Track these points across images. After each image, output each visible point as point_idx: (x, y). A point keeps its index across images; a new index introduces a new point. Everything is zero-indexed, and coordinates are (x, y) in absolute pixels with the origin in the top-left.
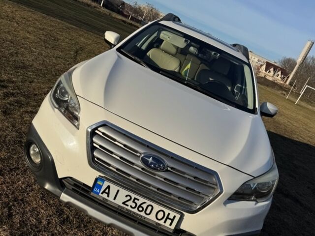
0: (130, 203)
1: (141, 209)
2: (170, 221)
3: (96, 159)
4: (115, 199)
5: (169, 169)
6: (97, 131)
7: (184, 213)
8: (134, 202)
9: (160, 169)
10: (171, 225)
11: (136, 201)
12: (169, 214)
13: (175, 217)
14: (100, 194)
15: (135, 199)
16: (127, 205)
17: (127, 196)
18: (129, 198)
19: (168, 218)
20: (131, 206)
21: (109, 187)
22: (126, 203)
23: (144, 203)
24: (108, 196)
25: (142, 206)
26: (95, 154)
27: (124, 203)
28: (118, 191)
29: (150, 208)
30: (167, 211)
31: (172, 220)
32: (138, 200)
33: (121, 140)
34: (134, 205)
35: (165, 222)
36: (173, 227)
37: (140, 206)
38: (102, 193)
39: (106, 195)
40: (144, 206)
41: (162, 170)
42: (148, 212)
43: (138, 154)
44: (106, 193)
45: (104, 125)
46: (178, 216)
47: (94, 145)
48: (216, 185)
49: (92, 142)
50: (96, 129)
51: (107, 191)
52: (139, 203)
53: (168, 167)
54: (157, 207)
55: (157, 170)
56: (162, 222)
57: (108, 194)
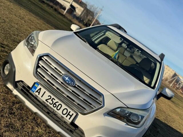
0: (50, 101)
1: (55, 106)
2: (70, 116)
3: (38, 73)
4: (42, 97)
5: (76, 86)
6: (42, 58)
7: (79, 113)
8: (52, 100)
9: (71, 84)
10: (69, 119)
11: (53, 100)
12: (70, 112)
13: (73, 114)
14: (35, 92)
15: (53, 99)
16: (48, 102)
17: (49, 96)
18: (50, 97)
19: (69, 114)
20: (50, 103)
21: (40, 89)
22: (48, 100)
23: (58, 102)
24: (39, 94)
25: (56, 104)
26: (39, 70)
27: (46, 100)
28: (45, 92)
29: (60, 106)
30: (69, 110)
31: (71, 116)
32: (55, 100)
33: (54, 65)
34: (51, 102)
35: (67, 117)
36: (70, 121)
37: (55, 104)
38: (36, 92)
39: (38, 93)
40: (57, 104)
41: (72, 85)
42: (58, 108)
43: (61, 74)
44: (38, 92)
45: (47, 55)
46: (75, 114)
47: (39, 65)
48: (102, 102)
49: (38, 63)
50: (43, 56)
51: (39, 91)
52: (54, 102)
53: (76, 85)
54: (64, 106)
55: (69, 85)
56: (65, 116)
57: (39, 93)
